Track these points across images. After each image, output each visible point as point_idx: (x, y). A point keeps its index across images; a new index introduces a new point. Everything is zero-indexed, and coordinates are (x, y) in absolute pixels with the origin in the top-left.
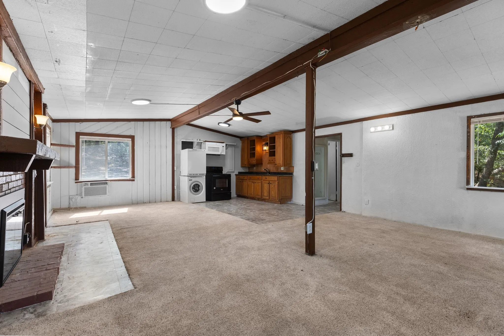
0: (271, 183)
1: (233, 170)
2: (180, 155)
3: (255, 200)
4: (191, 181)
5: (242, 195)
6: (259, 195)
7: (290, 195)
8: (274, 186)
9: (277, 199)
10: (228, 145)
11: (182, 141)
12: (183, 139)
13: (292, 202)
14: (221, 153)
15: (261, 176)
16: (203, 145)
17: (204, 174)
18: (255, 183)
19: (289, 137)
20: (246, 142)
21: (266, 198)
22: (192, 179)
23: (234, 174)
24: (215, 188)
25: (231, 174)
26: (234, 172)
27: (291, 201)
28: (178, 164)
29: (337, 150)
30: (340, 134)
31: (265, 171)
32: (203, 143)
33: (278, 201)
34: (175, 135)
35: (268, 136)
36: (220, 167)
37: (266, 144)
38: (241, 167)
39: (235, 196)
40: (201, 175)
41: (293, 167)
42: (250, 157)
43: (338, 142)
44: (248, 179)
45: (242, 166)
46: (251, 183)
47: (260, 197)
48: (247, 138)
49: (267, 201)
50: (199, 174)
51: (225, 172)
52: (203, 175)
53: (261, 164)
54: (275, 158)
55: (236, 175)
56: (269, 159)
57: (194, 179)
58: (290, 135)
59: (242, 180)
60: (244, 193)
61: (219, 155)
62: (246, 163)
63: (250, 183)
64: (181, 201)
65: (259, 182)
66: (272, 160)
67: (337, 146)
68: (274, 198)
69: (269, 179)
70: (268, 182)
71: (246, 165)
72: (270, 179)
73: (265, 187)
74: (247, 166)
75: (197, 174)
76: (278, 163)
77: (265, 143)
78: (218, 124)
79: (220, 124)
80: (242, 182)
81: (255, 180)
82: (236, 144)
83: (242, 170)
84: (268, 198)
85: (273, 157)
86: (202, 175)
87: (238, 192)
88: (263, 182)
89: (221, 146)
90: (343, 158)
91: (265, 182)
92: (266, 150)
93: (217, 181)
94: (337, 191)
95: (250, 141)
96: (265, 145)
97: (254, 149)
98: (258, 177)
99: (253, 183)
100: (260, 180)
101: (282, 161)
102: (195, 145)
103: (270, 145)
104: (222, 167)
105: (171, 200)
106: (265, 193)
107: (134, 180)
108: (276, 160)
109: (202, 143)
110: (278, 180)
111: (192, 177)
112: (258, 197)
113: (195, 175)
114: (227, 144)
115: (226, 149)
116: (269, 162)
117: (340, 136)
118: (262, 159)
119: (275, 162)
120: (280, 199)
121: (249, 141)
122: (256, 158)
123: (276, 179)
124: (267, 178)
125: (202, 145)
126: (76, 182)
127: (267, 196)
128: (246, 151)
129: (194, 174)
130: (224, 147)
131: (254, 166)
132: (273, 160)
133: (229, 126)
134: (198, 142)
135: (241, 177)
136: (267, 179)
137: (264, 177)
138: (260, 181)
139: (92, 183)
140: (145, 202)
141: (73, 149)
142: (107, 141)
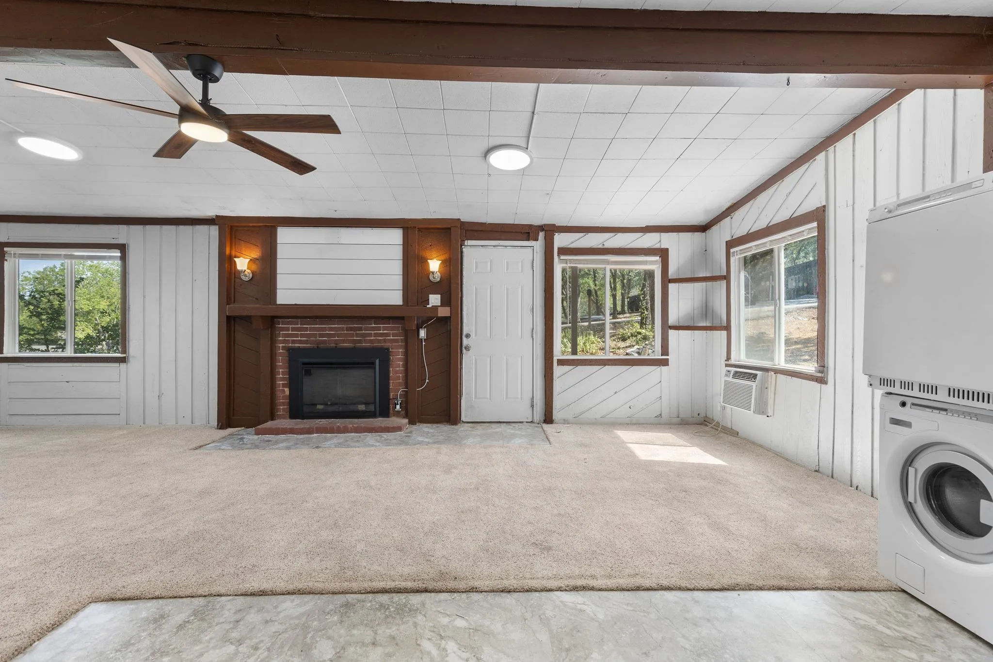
107: (822, 381)
111: (908, 402)
126: (726, 365)
139: (736, 372)
140: (855, 483)
141: (724, 283)
142: (775, 247)
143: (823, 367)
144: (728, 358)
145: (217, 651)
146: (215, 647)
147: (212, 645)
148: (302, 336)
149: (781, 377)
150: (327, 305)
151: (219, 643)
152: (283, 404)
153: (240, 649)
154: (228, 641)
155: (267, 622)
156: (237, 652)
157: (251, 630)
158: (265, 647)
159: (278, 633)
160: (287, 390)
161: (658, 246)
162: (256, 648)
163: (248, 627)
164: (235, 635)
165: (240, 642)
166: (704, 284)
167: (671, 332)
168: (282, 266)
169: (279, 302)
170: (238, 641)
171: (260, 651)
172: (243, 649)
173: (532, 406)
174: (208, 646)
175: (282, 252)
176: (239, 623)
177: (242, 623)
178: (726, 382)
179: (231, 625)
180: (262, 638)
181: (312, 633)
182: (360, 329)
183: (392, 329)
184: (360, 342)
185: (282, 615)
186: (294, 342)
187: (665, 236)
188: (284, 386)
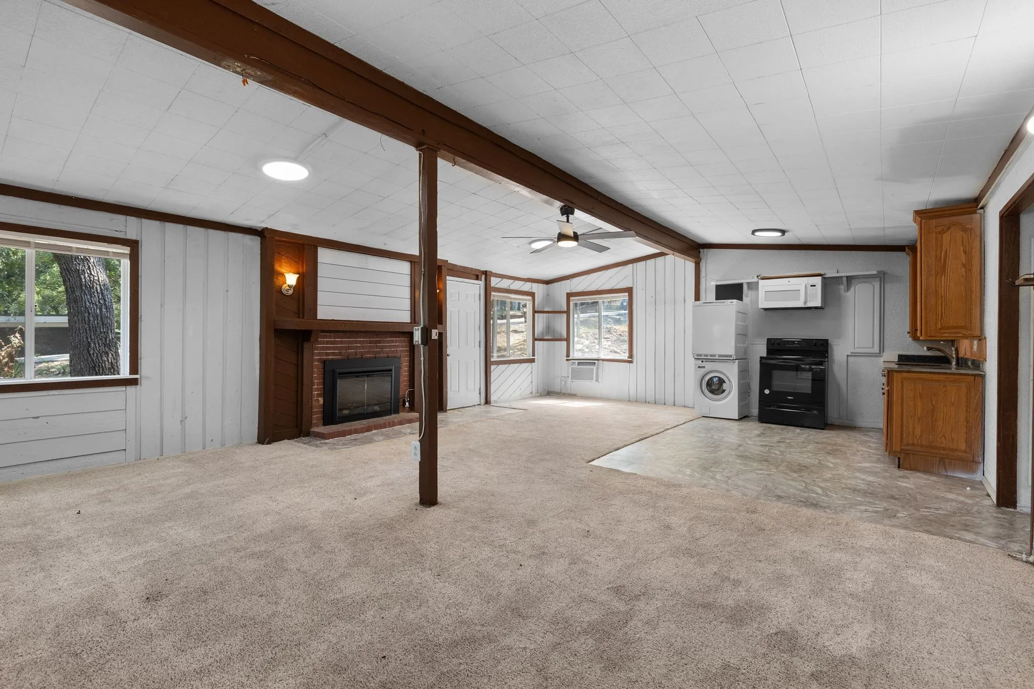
1: (875, 350)
7: (965, 449)
11: (716, 284)
12: (719, 280)
14: (805, 303)
19: (954, 228)
22: (704, 364)
23: (881, 359)
24: (767, 392)
26: (877, 355)
34: (703, 274)
36: (818, 340)
40: (724, 359)
41: (985, 338)
50: (720, 356)
51: (841, 353)
52: (731, 358)
57: (709, 366)
58: (961, 218)
86: (727, 358)
89: (804, 285)
102: (745, 290)
104: (826, 340)
107: (631, 362)
111: (703, 360)
120: (896, 449)
126: (567, 360)
129: (707, 355)
130: (814, 286)
139: (579, 362)
140: (647, 401)
141: (565, 315)
142: (600, 301)
143: (631, 356)
144: (568, 355)
148: (334, 348)
149: (604, 362)
150: (358, 321)
152: (317, 413)
160: (321, 400)
161: (530, 291)
166: (547, 314)
167: (536, 342)
168: (322, 284)
169: (319, 317)
173: (480, 393)
175: (322, 271)
178: (572, 369)
182: (379, 342)
183: (401, 342)
184: (379, 353)
186: (327, 354)
187: (535, 285)
188: (318, 395)
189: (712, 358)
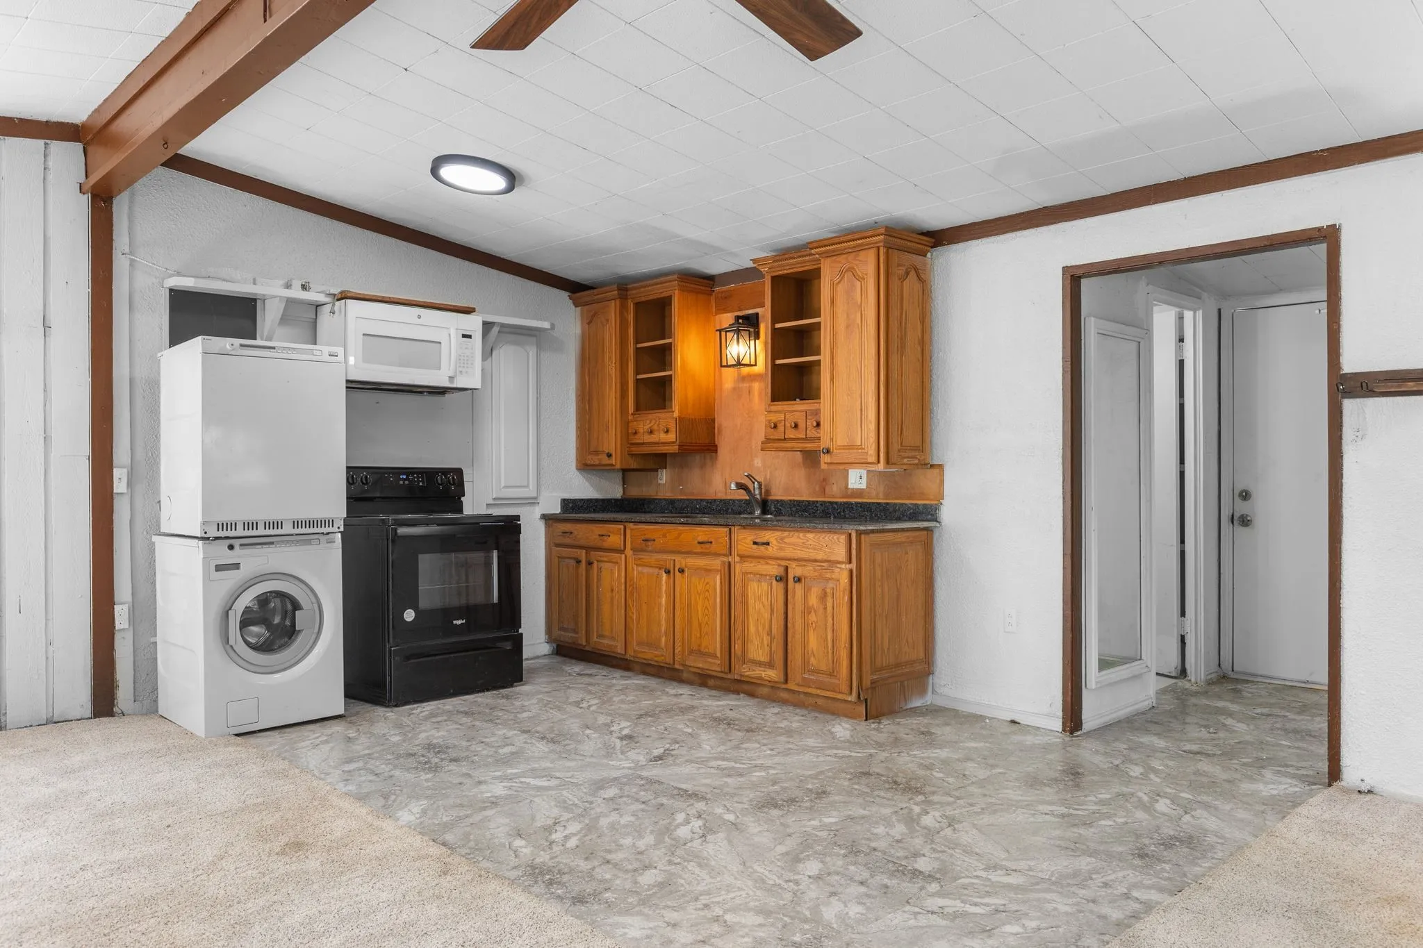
0: (798, 580)
1: (530, 492)
2: (154, 386)
3: (681, 681)
4: (232, 579)
5: (587, 648)
6: (714, 656)
7: (922, 655)
8: (823, 597)
9: (845, 688)
10: (495, 330)
11: (171, 290)
12: (179, 274)
13: (929, 699)
14: (451, 379)
15: (727, 529)
16: (325, 319)
17: (331, 522)
18: (681, 571)
19: (913, 273)
20: (613, 309)
21: (760, 678)
22: (237, 556)
23: (538, 511)
24: (409, 615)
25: (517, 518)
26: (533, 501)
27: (923, 691)
28: (140, 454)
29: (1181, 363)
30: (1329, 237)
31: (742, 495)
32: (327, 308)
33: (853, 698)
34: (120, 242)
35: (764, 269)
36: (445, 472)
37: (749, 324)
38: (579, 469)
39: (545, 649)
40: (306, 530)
41: (941, 467)
42: (638, 408)
43: (1188, 315)
44: (634, 550)
45: (585, 466)
46: (656, 571)
47: (714, 665)
48: (619, 289)
49: (765, 691)
50: (296, 524)
51: (476, 503)
52: (325, 530)
53: (709, 448)
54: (817, 413)
55: (545, 518)
56: (774, 418)
57: (253, 561)
58: (917, 259)
59: (588, 549)
60: (600, 636)
61: (441, 391)
62: (611, 441)
63: (646, 570)
64: (160, 713)
65: (708, 571)
66: (796, 426)
67: (1181, 340)
68: (827, 679)
69: (781, 549)
70: (773, 569)
71: (609, 455)
72: (788, 553)
73: (751, 602)
74: (618, 466)
75: (279, 524)
76: (841, 440)
77: (738, 318)
78: (434, 172)
79: (447, 172)
80: (590, 563)
81: (679, 552)
82: (546, 325)
83: (583, 488)
84: (772, 674)
85: (800, 406)
86: (312, 530)
87: (561, 629)
88: (738, 569)
89: (453, 332)
90: (1349, 405)
91: (749, 566)
92: (746, 361)
93: (427, 563)
94: (1183, 614)
95: (637, 305)
96: (738, 332)
97: (663, 356)
98: (701, 533)
99: (668, 572)
100: (717, 555)
101: (873, 426)
102: (268, 318)
103: (775, 332)
104: (459, 472)
105: (88, 711)
106: (756, 642)
108: (825, 425)
109: (318, 306)
110: (850, 562)
111: (236, 543)
112: (700, 664)
113: (261, 531)
114: (493, 324)
115: (484, 359)
116: (768, 440)
117: (1322, 248)
118: (713, 421)
119: (819, 439)
120: (867, 682)
121: (631, 306)
122: (676, 414)
123: (840, 552)
124: (768, 544)
125: (319, 321)
127: (770, 665)
128: (612, 369)
129: (254, 525)
130: (469, 337)
131: (659, 460)
132: (802, 425)
133: (510, 189)
134: (290, 302)
135: (587, 533)
136: (770, 551)
137: (744, 539)
138: (717, 563)
145: (743, 921)
146: (744, 926)
147: (746, 930)
151: (737, 928)
153: (721, 913)
154: (727, 925)
155: (674, 925)
156: (726, 911)
157: (697, 924)
158: (698, 903)
159: (675, 908)
162: (706, 906)
163: (697, 930)
164: (716, 928)
165: (716, 919)
170: (717, 920)
171: (704, 902)
172: (718, 911)
174: (750, 930)
176: (703, 939)
177: (700, 938)
179: (713, 940)
180: (693, 911)
181: (644, 894)
185: (651, 925)
189: (271, 532)
